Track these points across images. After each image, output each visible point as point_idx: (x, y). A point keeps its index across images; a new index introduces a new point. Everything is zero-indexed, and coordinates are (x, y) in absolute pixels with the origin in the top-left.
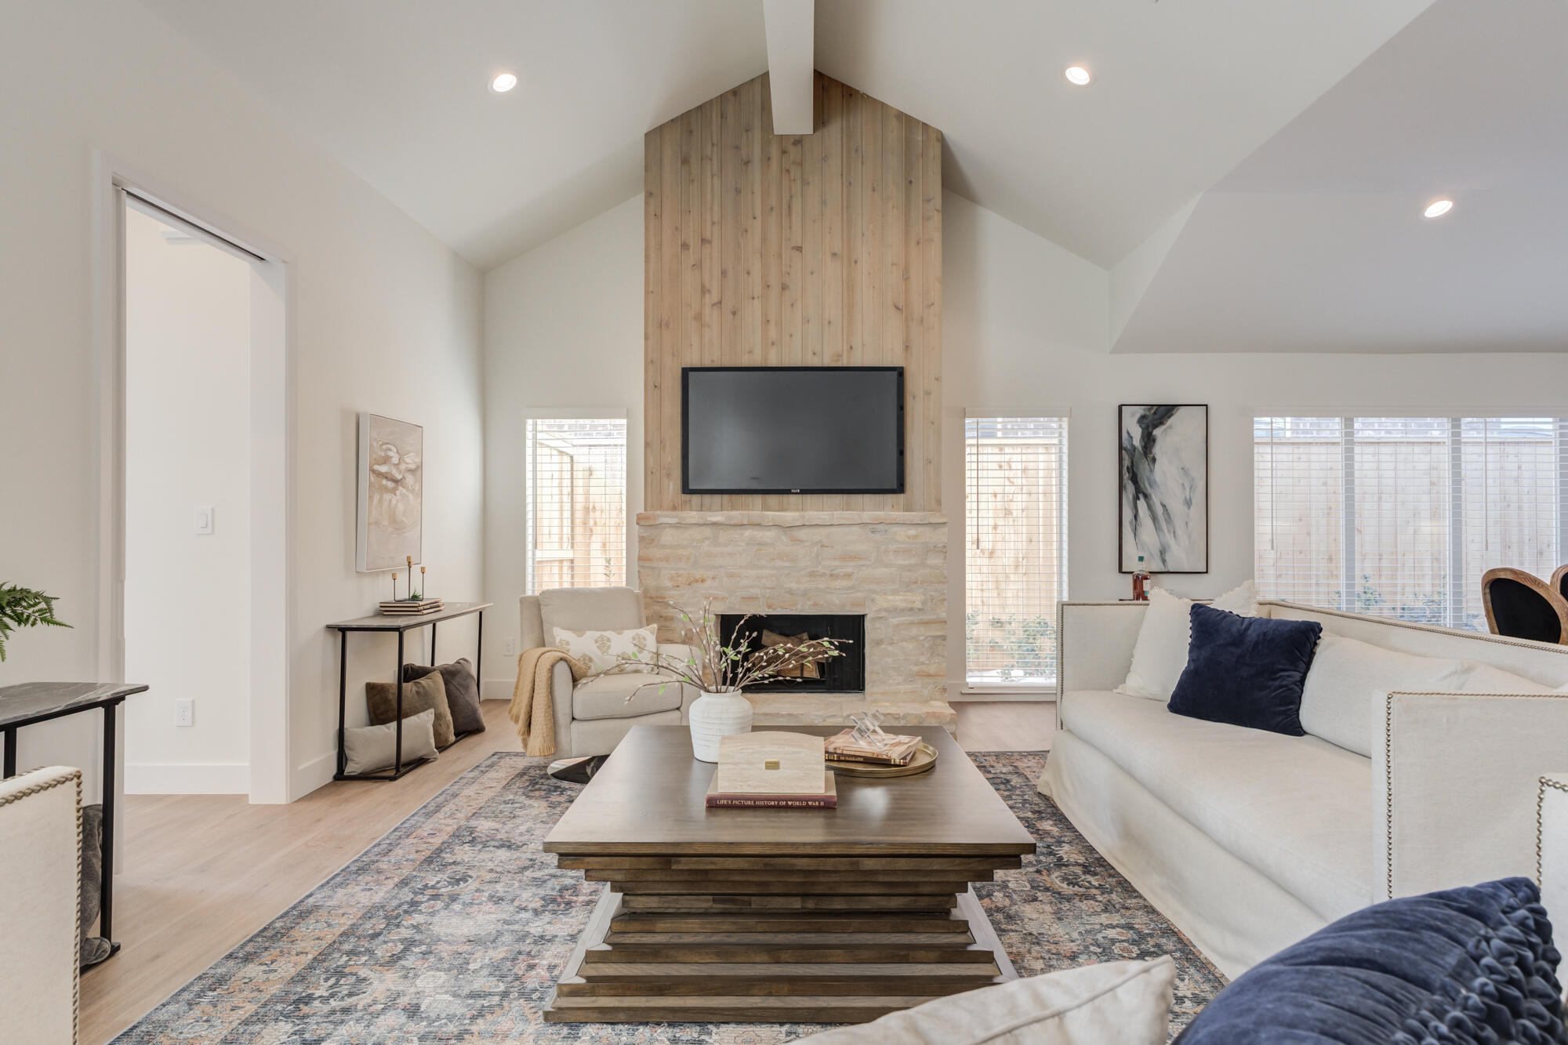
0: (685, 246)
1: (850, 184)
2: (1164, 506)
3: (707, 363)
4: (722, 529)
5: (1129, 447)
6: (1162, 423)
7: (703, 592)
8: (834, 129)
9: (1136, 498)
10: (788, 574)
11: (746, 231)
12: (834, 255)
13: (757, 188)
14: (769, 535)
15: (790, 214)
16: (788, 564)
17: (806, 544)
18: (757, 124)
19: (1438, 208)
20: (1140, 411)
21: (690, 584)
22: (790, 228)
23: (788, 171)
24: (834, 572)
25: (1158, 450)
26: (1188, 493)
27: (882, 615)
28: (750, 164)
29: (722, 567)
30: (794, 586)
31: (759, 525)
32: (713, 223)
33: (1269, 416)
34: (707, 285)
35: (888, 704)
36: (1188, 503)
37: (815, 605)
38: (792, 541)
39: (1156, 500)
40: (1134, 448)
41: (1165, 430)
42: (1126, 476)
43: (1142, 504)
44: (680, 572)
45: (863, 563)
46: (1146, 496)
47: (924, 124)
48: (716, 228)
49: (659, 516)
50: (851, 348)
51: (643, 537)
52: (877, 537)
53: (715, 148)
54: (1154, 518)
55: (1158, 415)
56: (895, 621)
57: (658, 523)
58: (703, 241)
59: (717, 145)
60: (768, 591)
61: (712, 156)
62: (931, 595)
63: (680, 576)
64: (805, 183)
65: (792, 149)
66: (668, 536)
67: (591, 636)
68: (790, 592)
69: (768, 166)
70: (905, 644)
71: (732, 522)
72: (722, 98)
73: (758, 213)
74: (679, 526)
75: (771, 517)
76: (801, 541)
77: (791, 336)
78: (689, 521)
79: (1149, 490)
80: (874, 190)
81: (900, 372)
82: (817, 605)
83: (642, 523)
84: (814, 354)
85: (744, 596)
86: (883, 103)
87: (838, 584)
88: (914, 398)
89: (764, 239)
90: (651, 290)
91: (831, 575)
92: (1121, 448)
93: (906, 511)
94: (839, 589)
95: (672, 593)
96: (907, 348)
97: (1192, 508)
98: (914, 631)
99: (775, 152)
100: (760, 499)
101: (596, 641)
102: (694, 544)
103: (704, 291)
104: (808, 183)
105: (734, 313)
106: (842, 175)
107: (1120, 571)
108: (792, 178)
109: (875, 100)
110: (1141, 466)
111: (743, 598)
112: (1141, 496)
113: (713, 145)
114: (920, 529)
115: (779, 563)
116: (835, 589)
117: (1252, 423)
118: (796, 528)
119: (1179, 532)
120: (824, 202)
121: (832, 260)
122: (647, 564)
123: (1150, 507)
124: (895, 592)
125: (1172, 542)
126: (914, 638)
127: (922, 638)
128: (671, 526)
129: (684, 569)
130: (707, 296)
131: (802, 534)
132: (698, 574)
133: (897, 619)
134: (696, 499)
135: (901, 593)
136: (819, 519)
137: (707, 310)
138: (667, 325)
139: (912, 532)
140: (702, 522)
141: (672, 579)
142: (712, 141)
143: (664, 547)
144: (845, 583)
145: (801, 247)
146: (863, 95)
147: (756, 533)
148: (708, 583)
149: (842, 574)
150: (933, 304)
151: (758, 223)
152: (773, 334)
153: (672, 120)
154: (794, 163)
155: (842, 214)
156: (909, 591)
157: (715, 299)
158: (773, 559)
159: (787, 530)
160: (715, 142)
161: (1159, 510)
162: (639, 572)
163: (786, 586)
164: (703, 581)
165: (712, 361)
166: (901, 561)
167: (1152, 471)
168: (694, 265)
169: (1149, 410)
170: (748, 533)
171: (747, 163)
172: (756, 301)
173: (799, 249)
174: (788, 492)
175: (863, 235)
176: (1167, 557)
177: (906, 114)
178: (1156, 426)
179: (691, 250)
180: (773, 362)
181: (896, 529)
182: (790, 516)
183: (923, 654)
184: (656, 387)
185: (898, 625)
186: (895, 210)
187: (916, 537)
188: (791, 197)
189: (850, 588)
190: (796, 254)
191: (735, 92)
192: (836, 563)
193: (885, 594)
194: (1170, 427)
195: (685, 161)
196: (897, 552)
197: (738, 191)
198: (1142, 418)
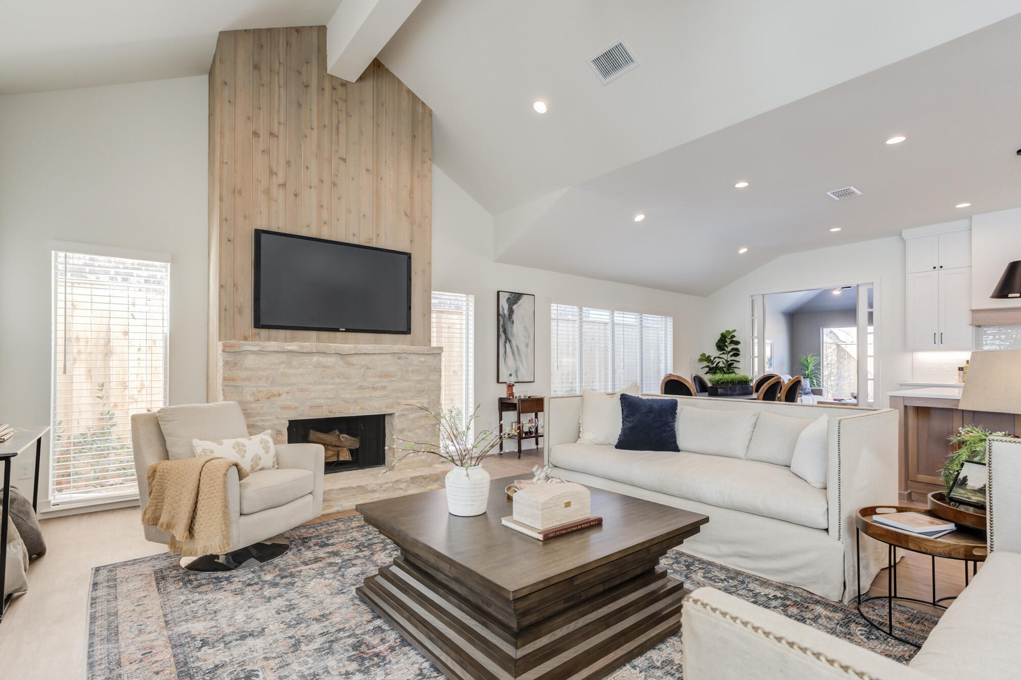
0: (256, 134)
1: (378, 125)
2: (517, 347)
3: (274, 229)
4: (295, 356)
5: (502, 314)
6: (516, 303)
7: (280, 403)
8: (368, 85)
9: (506, 342)
10: (343, 388)
11: (306, 136)
12: (368, 170)
13: (314, 108)
14: (331, 360)
15: (338, 133)
16: (344, 381)
17: (356, 367)
18: (314, 61)
19: (639, 218)
20: (507, 295)
21: (268, 398)
22: (338, 143)
23: (337, 103)
24: (374, 386)
25: (514, 317)
26: (527, 341)
27: (404, 413)
28: (309, 88)
29: (294, 384)
30: (348, 396)
31: (325, 353)
32: (280, 123)
33: (556, 304)
34: (274, 169)
35: (411, 470)
36: (527, 346)
37: (362, 408)
38: (346, 365)
39: (513, 343)
40: (505, 315)
41: (518, 306)
42: (501, 330)
43: (508, 345)
44: (260, 389)
45: (393, 379)
46: (510, 341)
47: (423, 103)
48: (282, 128)
49: (243, 344)
50: (378, 235)
51: (227, 361)
52: (402, 362)
53: (282, 66)
54: (513, 354)
55: (515, 298)
56: (412, 416)
57: (242, 349)
58: (272, 134)
59: (283, 64)
60: (330, 400)
61: (279, 70)
62: (433, 399)
63: (260, 392)
64: (349, 115)
65: (340, 89)
66: (251, 361)
67: (228, 443)
68: (346, 401)
69: (323, 94)
70: (417, 430)
71: (305, 351)
72: (288, 30)
73: (315, 125)
74: (260, 353)
75: (333, 347)
76: (353, 365)
77: (338, 220)
78: (269, 349)
79: (511, 338)
80: (393, 135)
81: (409, 256)
82: (363, 409)
83: (228, 350)
84: (354, 235)
85: (312, 405)
86: (399, 79)
87: (378, 393)
88: (416, 274)
89: (319, 146)
90: (225, 161)
91: (373, 388)
92: (498, 314)
93: (411, 345)
94: (378, 397)
95: (253, 405)
96: (412, 241)
97: (529, 348)
98: (423, 422)
99: (327, 85)
100: (315, 334)
101: (234, 448)
102: (273, 367)
103: (272, 173)
104: (351, 116)
105: (296, 195)
106: (373, 118)
107: (498, 382)
108: (340, 108)
109: (393, 75)
110: (508, 325)
111: (311, 407)
112: (508, 342)
113: (280, 63)
114: (427, 357)
115: (338, 380)
116: (375, 397)
117: (550, 306)
118: (349, 356)
119: (524, 361)
120: (361, 133)
121: (366, 174)
122: (231, 383)
123: (511, 347)
124: (412, 398)
125: (520, 366)
126: (422, 427)
127: (427, 426)
128: (252, 352)
129: (263, 386)
130: (274, 177)
131: (354, 360)
132: (275, 390)
133: (413, 415)
134: (264, 332)
135: (416, 398)
136: (367, 349)
137: (274, 189)
138: (240, 192)
139: (422, 359)
140: (279, 349)
141: (253, 394)
142: (279, 61)
143: (246, 369)
144: (382, 393)
145: (345, 159)
146: (387, 70)
147: (321, 359)
148: (284, 396)
149: (380, 387)
150: (427, 217)
151: (315, 133)
152: (325, 216)
153: (245, 30)
154: (341, 98)
155: (373, 144)
156: (419, 397)
157: (281, 181)
158: (333, 378)
159: (342, 356)
160: (282, 60)
161: (515, 349)
162: (223, 390)
163: (342, 396)
164: (279, 395)
165: (278, 228)
166: (416, 378)
167: (512, 328)
168: (263, 151)
169: (511, 295)
170: (315, 359)
171: (307, 86)
172: (313, 190)
173: (344, 160)
174: (337, 330)
175: (386, 162)
176: (519, 374)
177: (412, 92)
178: (514, 304)
179: (261, 139)
180: (325, 236)
181: (413, 357)
182: (347, 347)
183: (427, 436)
184: (229, 240)
185: (414, 418)
186: (405, 151)
187: (424, 362)
188: (339, 122)
189: (385, 396)
190: (341, 162)
191: (298, 30)
192: (376, 379)
193: (406, 399)
194: (520, 305)
195: (256, 67)
196: (413, 372)
197: (299, 105)
198: (509, 299)
